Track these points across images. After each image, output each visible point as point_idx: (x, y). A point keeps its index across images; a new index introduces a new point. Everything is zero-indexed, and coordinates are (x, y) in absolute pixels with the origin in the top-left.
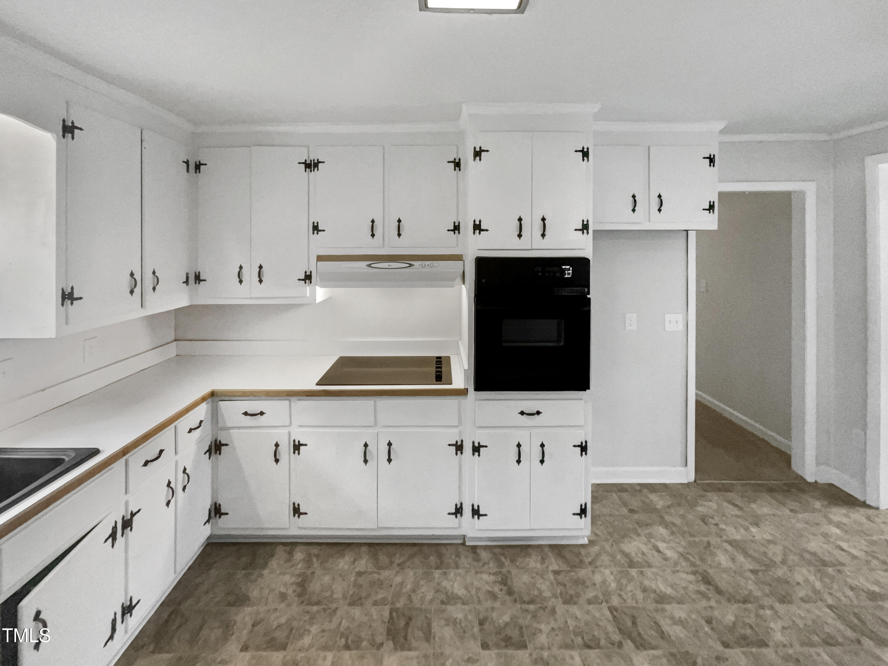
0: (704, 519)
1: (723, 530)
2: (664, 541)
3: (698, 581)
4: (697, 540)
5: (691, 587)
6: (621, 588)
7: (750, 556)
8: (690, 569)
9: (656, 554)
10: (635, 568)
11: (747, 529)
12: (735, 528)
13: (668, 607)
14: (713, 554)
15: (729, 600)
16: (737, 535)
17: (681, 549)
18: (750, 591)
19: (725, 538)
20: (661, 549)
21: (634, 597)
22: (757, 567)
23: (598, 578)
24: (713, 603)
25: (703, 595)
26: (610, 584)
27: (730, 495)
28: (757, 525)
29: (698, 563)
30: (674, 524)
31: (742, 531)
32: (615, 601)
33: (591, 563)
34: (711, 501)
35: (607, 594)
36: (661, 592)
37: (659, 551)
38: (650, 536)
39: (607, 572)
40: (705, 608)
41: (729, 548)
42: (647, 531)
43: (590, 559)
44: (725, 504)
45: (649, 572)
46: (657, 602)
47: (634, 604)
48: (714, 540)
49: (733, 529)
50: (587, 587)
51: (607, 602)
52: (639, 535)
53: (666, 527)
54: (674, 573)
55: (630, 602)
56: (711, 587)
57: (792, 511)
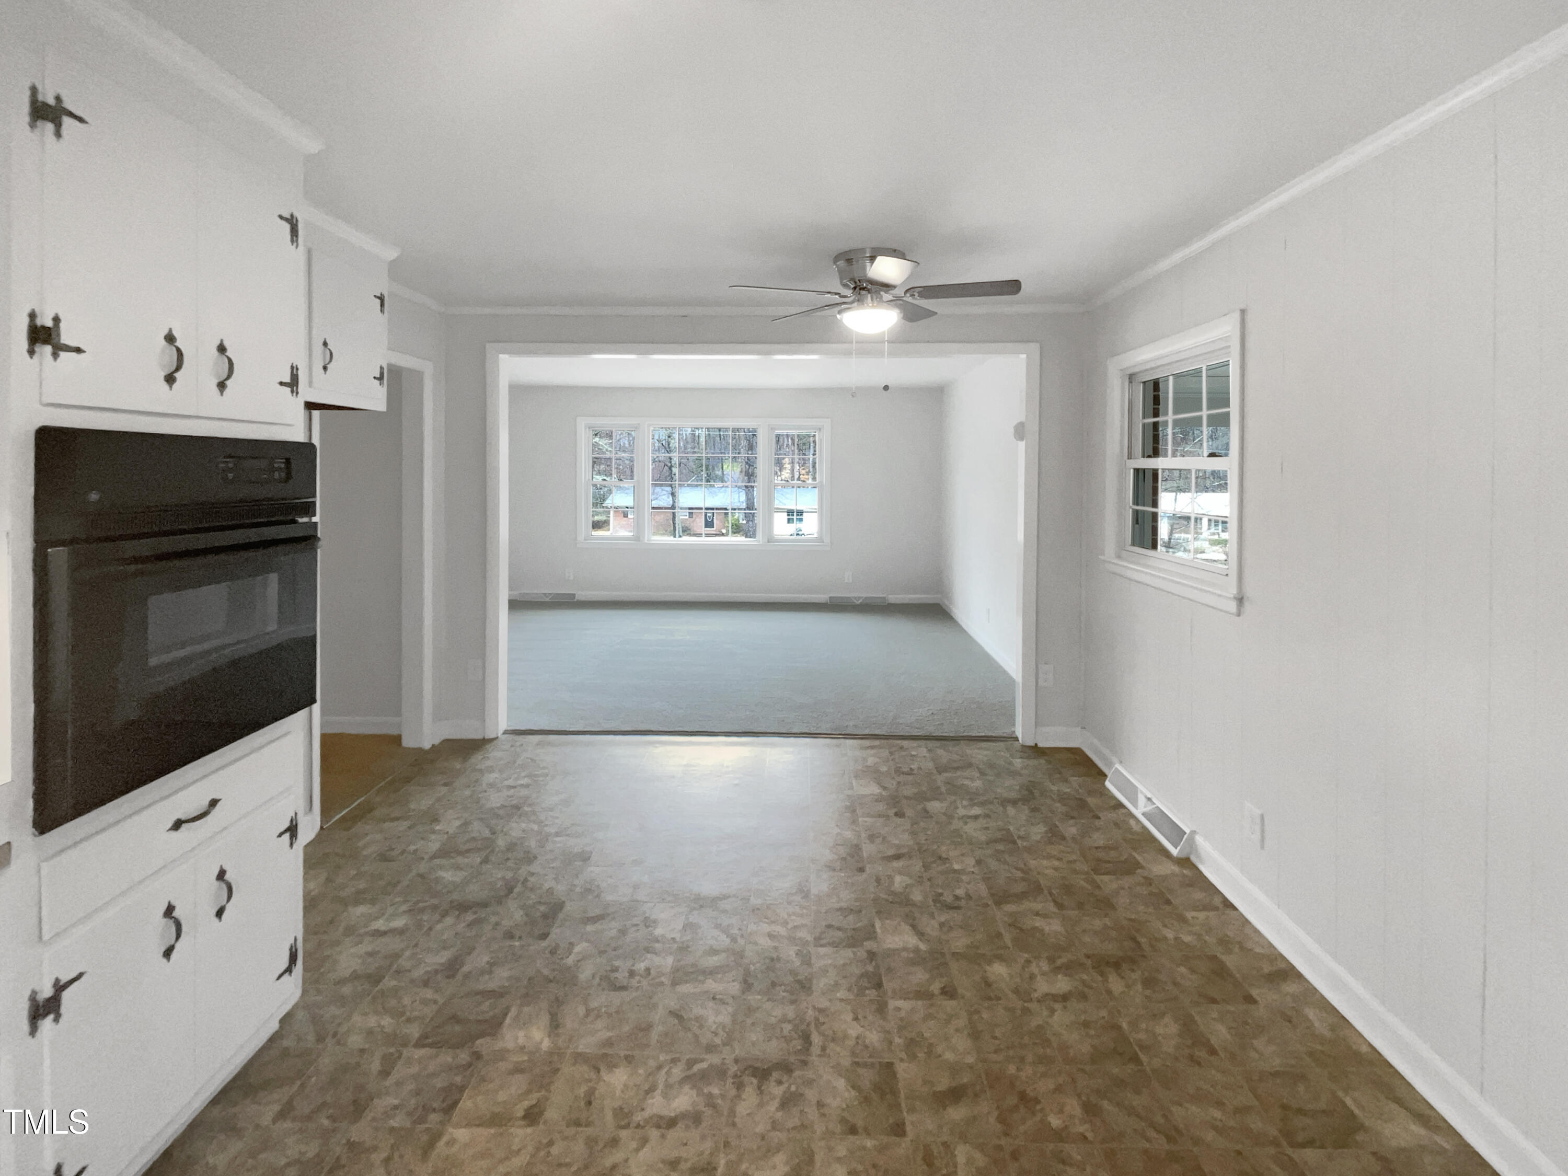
0: (384, 858)
1: (416, 851)
2: (377, 918)
3: (458, 916)
4: (406, 883)
5: (461, 927)
6: (398, 1014)
7: (468, 851)
8: (437, 917)
9: (384, 940)
10: (384, 977)
11: (434, 832)
12: (422, 839)
13: (466, 969)
14: (437, 880)
15: (500, 902)
16: (434, 845)
17: (404, 907)
18: (503, 878)
19: (426, 857)
20: (383, 928)
21: (425, 1002)
22: (484, 854)
23: (356, 1041)
24: (493, 919)
25: (477, 922)
26: (379, 1026)
27: (377, 813)
28: (436, 820)
29: (435, 901)
30: (359, 892)
31: (433, 837)
32: (414, 1031)
33: (320, 1039)
34: (367, 834)
35: (392, 1039)
36: (442, 964)
37: (383, 934)
38: (350, 931)
39: (357, 1019)
40: (494, 929)
41: (443, 862)
42: (341, 929)
43: (311, 1037)
44: (387, 825)
45: (404, 963)
46: (451, 976)
47: (435, 1008)
48: (423, 867)
49: (422, 842)
50: (358, 1064)
51: (405, 1045)
52: (338, 943)
53: (357, 902)
54: (428, 935)
55: (429, 1011)
56: (474, 909)
57: (446, 785)
